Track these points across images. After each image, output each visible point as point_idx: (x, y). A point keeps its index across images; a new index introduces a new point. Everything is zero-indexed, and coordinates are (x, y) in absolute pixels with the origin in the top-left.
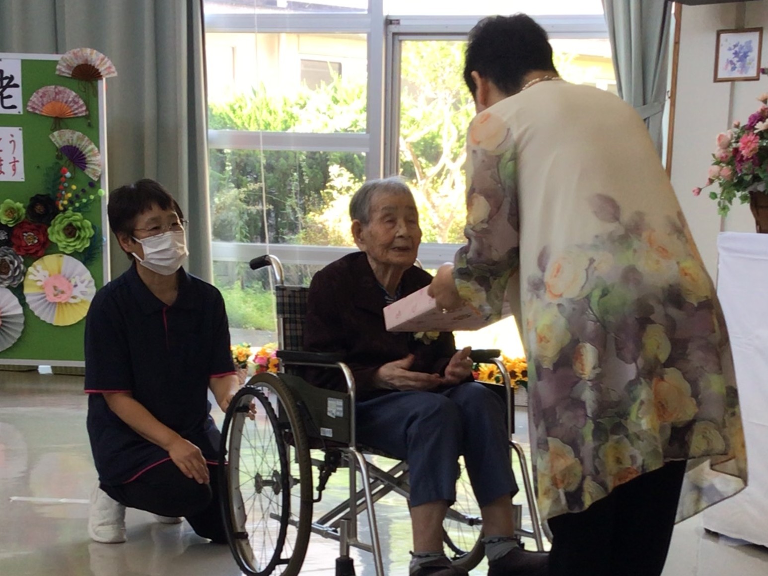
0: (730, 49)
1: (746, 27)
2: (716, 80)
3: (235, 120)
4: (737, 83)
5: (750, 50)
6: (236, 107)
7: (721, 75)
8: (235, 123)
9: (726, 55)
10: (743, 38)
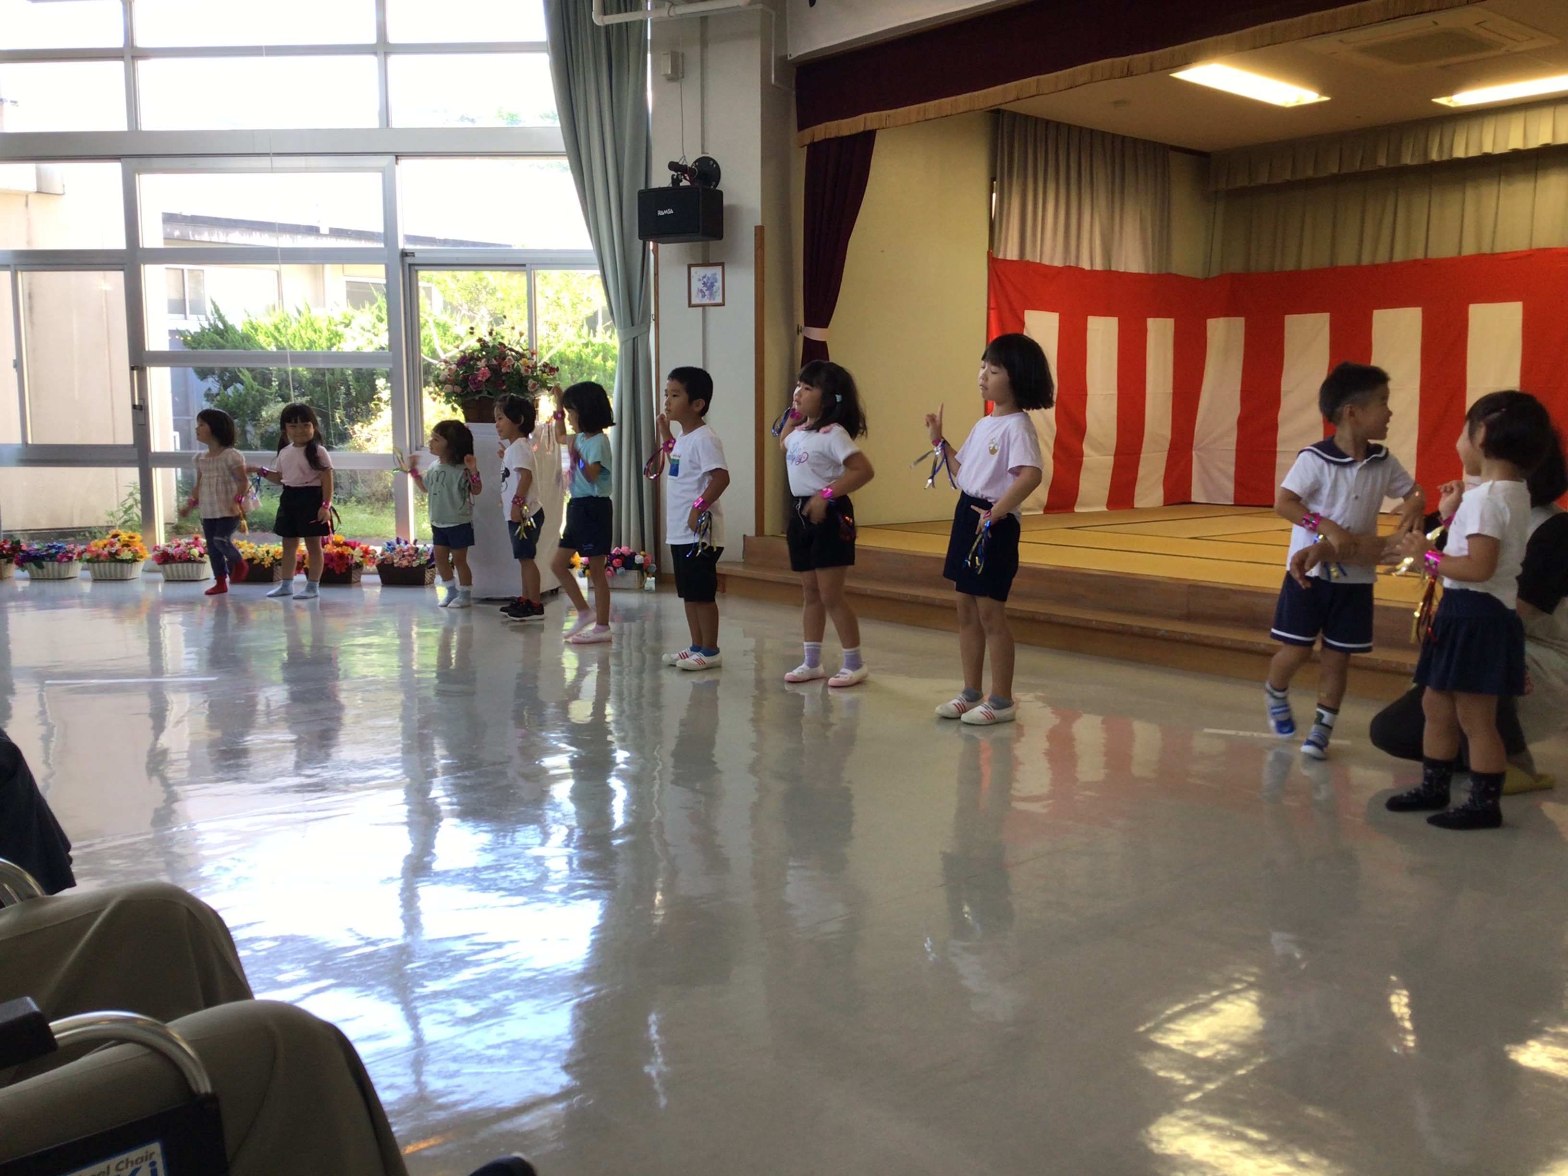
0: (699, 280)
1: (711, 262)
2: (690, 305)
3: (280, 339)
4: (707, 308)
5: (716, 281)
6: (281, 326)
7: (693, 302)
8: (281, 342)
9: (696, 285)
10: (709, 271)
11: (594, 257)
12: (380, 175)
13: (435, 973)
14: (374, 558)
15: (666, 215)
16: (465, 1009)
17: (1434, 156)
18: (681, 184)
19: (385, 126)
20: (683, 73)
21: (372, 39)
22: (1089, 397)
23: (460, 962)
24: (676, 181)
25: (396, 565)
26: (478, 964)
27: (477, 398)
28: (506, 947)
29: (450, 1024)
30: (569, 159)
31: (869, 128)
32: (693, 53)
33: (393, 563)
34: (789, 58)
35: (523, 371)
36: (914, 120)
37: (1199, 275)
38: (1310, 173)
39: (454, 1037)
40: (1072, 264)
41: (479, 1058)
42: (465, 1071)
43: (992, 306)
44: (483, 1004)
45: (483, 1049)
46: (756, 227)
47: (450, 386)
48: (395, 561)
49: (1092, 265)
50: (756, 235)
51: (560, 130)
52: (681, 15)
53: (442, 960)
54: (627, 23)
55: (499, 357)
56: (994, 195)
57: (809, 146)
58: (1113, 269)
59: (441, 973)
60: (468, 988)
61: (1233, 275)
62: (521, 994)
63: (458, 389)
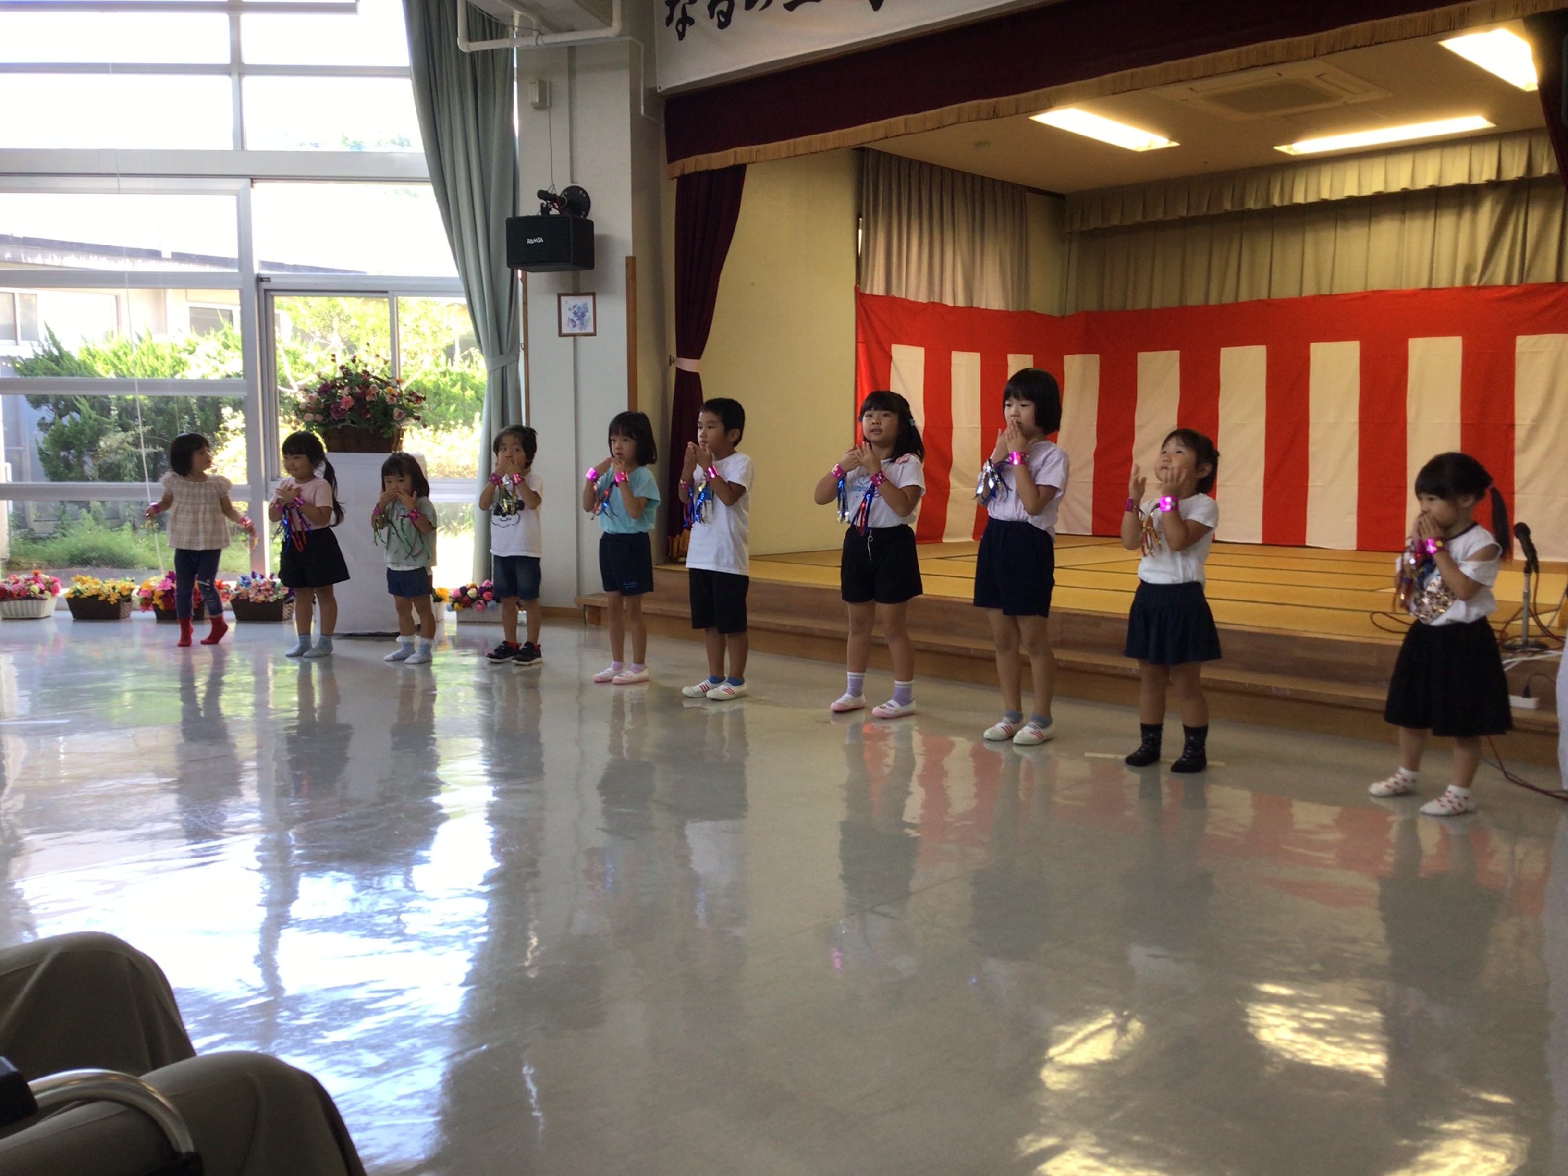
0: (570, 309)
1: (581, 291)
2: (561, 335)
3: (120, 366)
5: (587, 310)
6: (121, 353)
7: (564, 331)
8: (121, 370)
9: (567, 314)
10: (579, 301)
11: (461, 285)
12: (233, 199)
13: (335, 1023)
14: (228, 593)
15: (536, 243)
16: (372, 1060)
17: (1276, 201)
18: (551, 213)
19: (239, 148)
20: (551, 103)
21: (225, 59)
22: (954, 430)
23: (358, 1010)
24: (545, 210)
25: (251, 600)
26: (379, 1012)
27: (339, 426)
28: (406, 994)
29: (357, 1075)
30: (433, 185)
31: (740, 161)
32: (561, 83)
33: (249, 598)
34: (658, 91)
35: (388, 398)
36: (784, 155)
37: (1055, 313)
38: (1160, 216)
39: (362, 1089)
40: (937, 300)
41: (392, 1110)
42: (378, 1123)
43: (860, 340)
44: (390, 1053)
45: (396, 1100)
46: (627, 258)
47: (311, 415)
48: (251, 596)
49: (955, 301)
50: (627, 265)
51: (424, 156)
52: (549, 44)
53: (341, 1009)
54: (492, 50)
55: (363, 384)
56: (860, 231)
57: (679, 178)
58: (975, 306)
59: (341, 1023)
60: (371, 1038)
61: (1087, 314)
62: (428, 1041)
63: (319, 418)
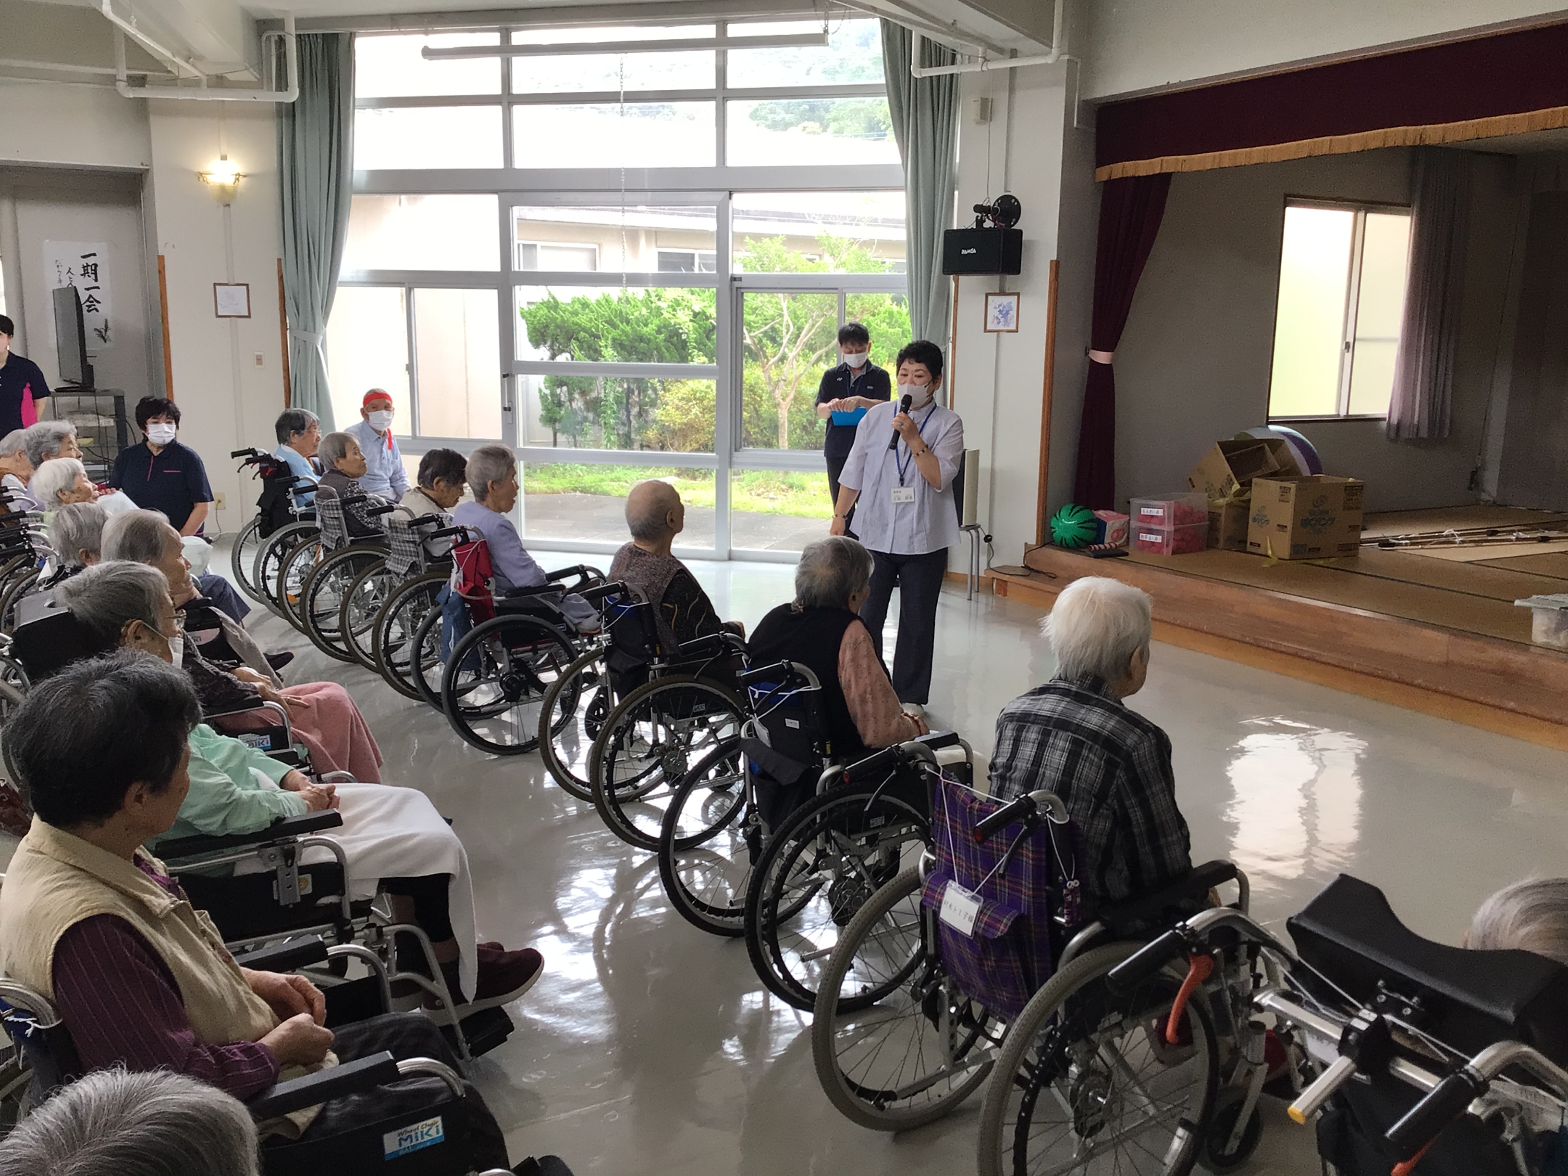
0: (995, 308)
1: (1007, 291)
2: (986, 331)
4: (1001, 334)
5: (1011, 309)
7: (988, 328)
9: (992, 312)
10: (1005, 300)
12: (714, 208)
18: (985, 224)
19: (721, 165)
20: (991, 116)
21: (711, 85)
24: (980, 222)
32: (1001, 99)
34: (1092, 100)
46: (1052, 261)
50: (1051, 268)
57: (1104, 184)
